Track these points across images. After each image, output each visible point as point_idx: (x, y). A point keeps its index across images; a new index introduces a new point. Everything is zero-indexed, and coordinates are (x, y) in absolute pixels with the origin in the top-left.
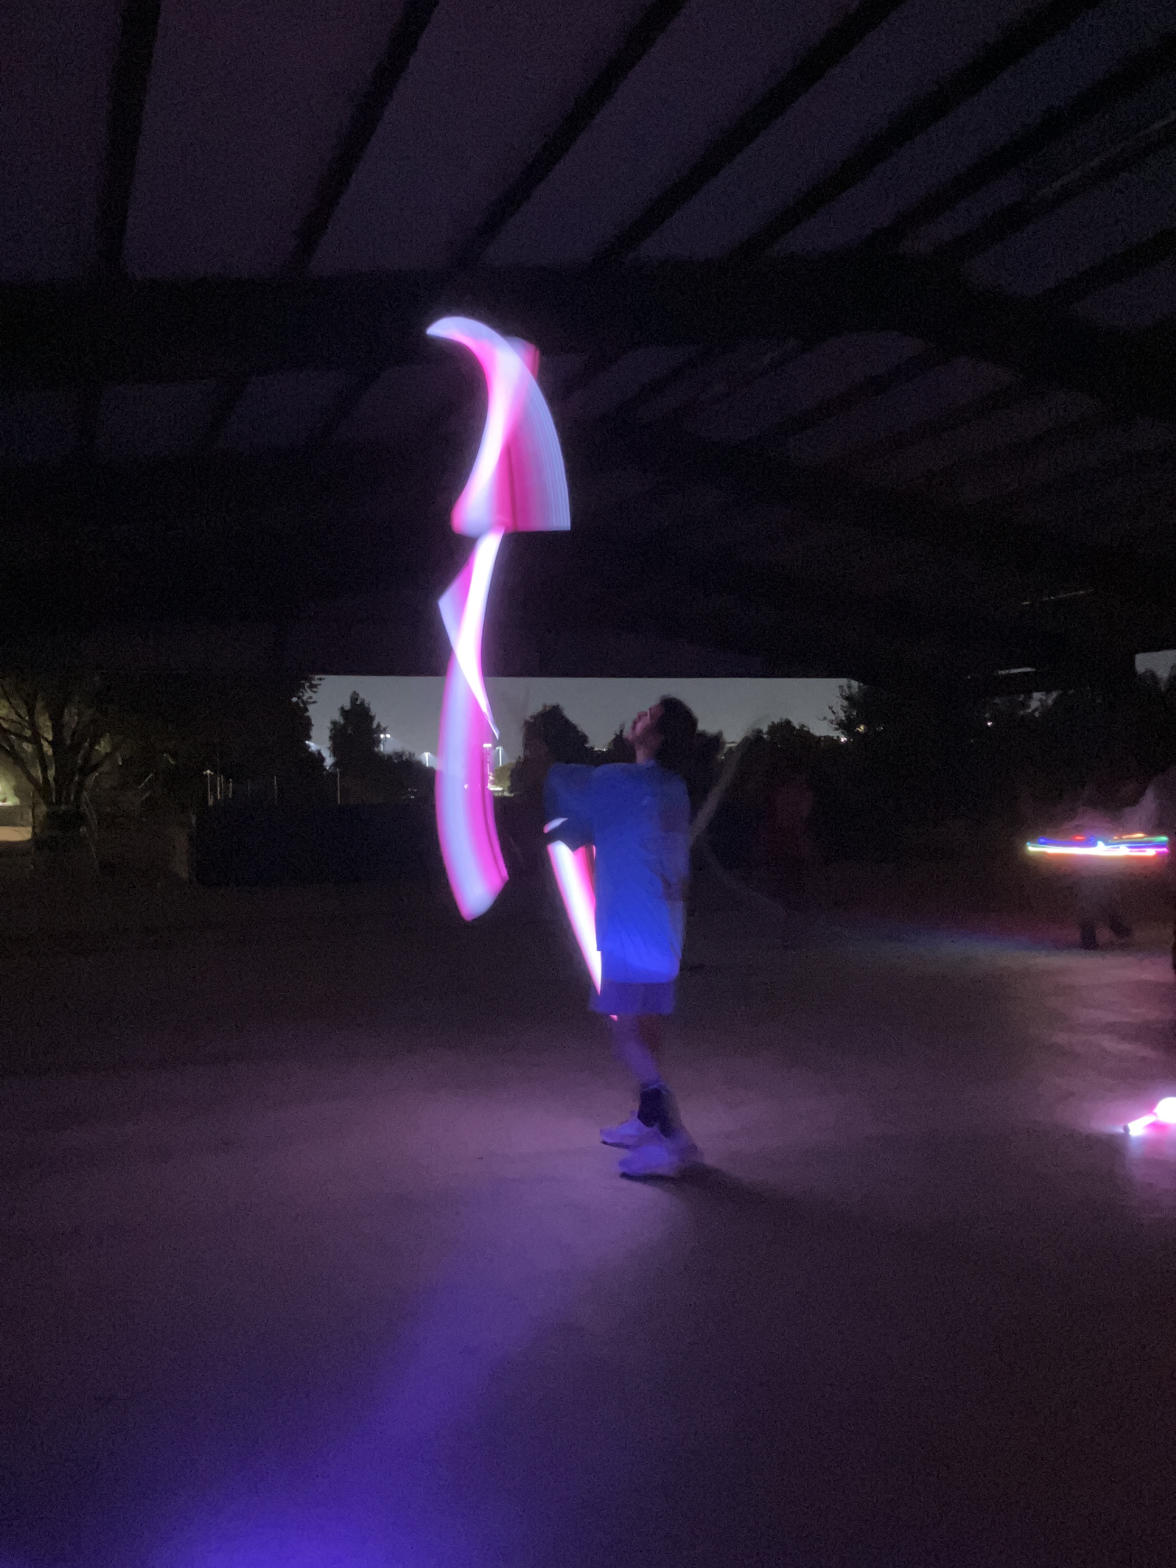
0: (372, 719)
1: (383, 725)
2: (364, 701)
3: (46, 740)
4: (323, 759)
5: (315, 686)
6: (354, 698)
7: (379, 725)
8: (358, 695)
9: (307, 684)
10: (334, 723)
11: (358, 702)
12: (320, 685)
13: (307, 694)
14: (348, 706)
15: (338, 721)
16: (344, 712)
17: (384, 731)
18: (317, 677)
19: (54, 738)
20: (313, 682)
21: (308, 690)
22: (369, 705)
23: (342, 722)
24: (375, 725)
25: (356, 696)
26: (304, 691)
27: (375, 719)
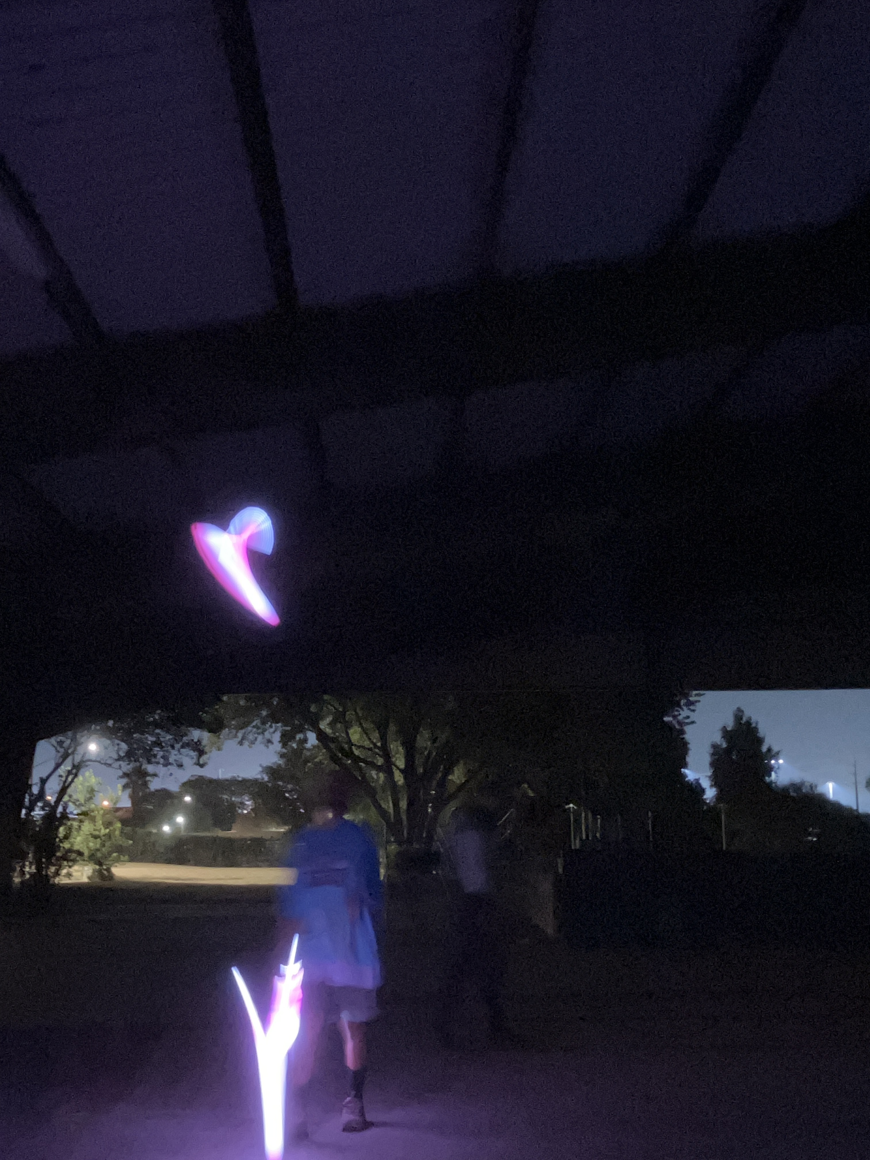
0: (760, 741)
1: (775, 749)
2: (750, 719)
3: (398, 768)
4: (703, 791)
5: (693, 703)
6: (739, 715)
7: (769, 750)
8: (743, 711)
9: (683, 702)
10: (715, 746)
11: (744, 719)
12: (699, 701)
13: (684, 713)
14: (730, 725)
15: (719, 743)
16: (726, 734)
17: (776, 756)
18: (695, 692)
19: (406, 766)
20: (691, 699)
21: (685, 708)
22: (757, 723)
23: (724, 745)
24: (764, 749)
25: (740, 714)
26: (679, 709)
27: (764, 741)
